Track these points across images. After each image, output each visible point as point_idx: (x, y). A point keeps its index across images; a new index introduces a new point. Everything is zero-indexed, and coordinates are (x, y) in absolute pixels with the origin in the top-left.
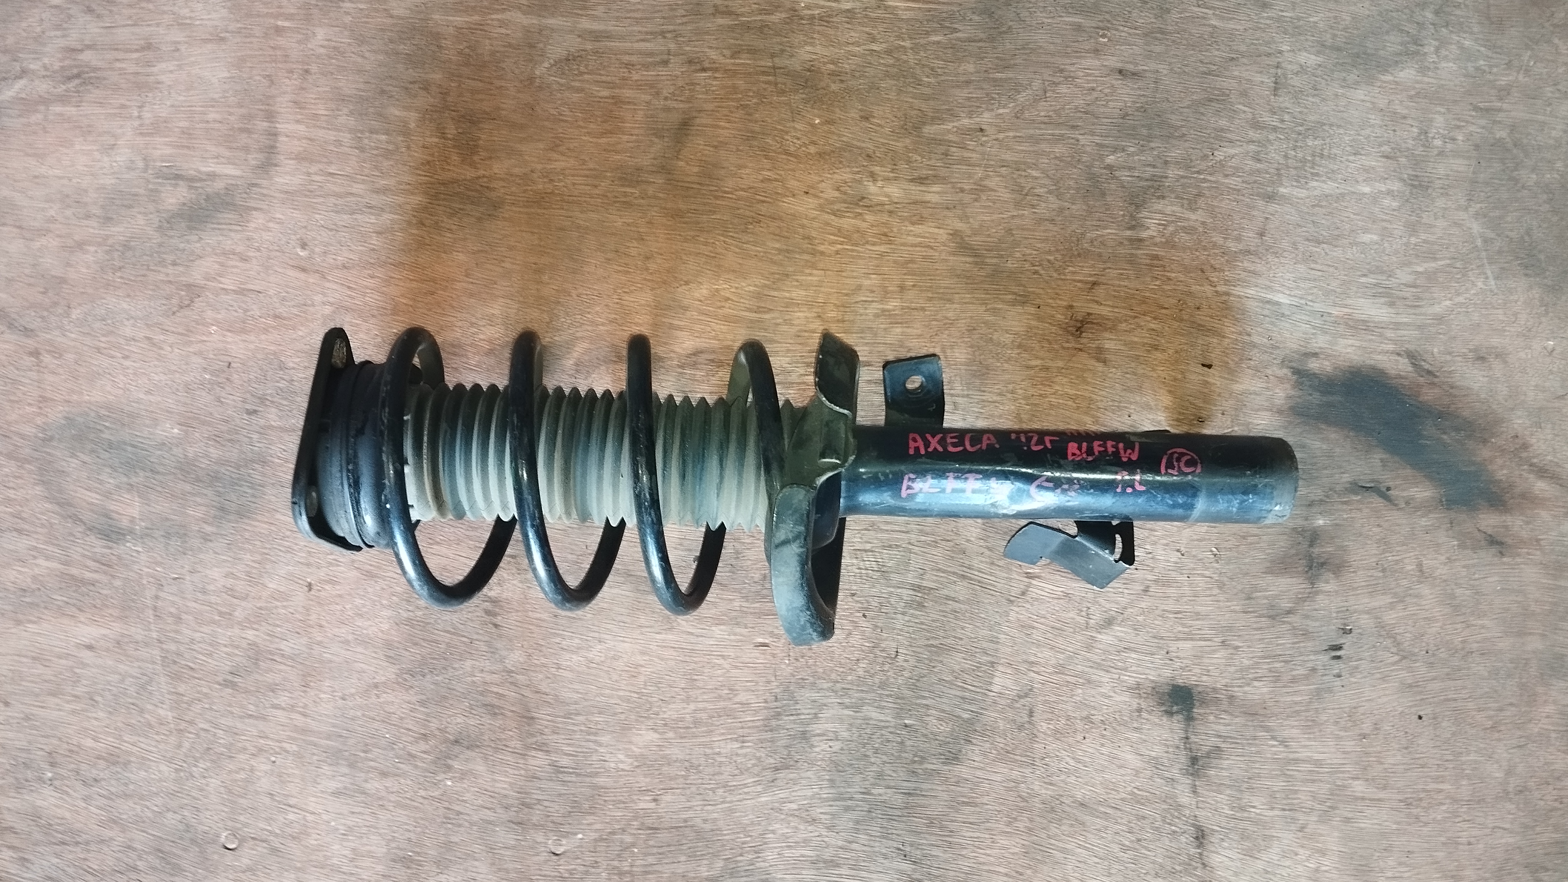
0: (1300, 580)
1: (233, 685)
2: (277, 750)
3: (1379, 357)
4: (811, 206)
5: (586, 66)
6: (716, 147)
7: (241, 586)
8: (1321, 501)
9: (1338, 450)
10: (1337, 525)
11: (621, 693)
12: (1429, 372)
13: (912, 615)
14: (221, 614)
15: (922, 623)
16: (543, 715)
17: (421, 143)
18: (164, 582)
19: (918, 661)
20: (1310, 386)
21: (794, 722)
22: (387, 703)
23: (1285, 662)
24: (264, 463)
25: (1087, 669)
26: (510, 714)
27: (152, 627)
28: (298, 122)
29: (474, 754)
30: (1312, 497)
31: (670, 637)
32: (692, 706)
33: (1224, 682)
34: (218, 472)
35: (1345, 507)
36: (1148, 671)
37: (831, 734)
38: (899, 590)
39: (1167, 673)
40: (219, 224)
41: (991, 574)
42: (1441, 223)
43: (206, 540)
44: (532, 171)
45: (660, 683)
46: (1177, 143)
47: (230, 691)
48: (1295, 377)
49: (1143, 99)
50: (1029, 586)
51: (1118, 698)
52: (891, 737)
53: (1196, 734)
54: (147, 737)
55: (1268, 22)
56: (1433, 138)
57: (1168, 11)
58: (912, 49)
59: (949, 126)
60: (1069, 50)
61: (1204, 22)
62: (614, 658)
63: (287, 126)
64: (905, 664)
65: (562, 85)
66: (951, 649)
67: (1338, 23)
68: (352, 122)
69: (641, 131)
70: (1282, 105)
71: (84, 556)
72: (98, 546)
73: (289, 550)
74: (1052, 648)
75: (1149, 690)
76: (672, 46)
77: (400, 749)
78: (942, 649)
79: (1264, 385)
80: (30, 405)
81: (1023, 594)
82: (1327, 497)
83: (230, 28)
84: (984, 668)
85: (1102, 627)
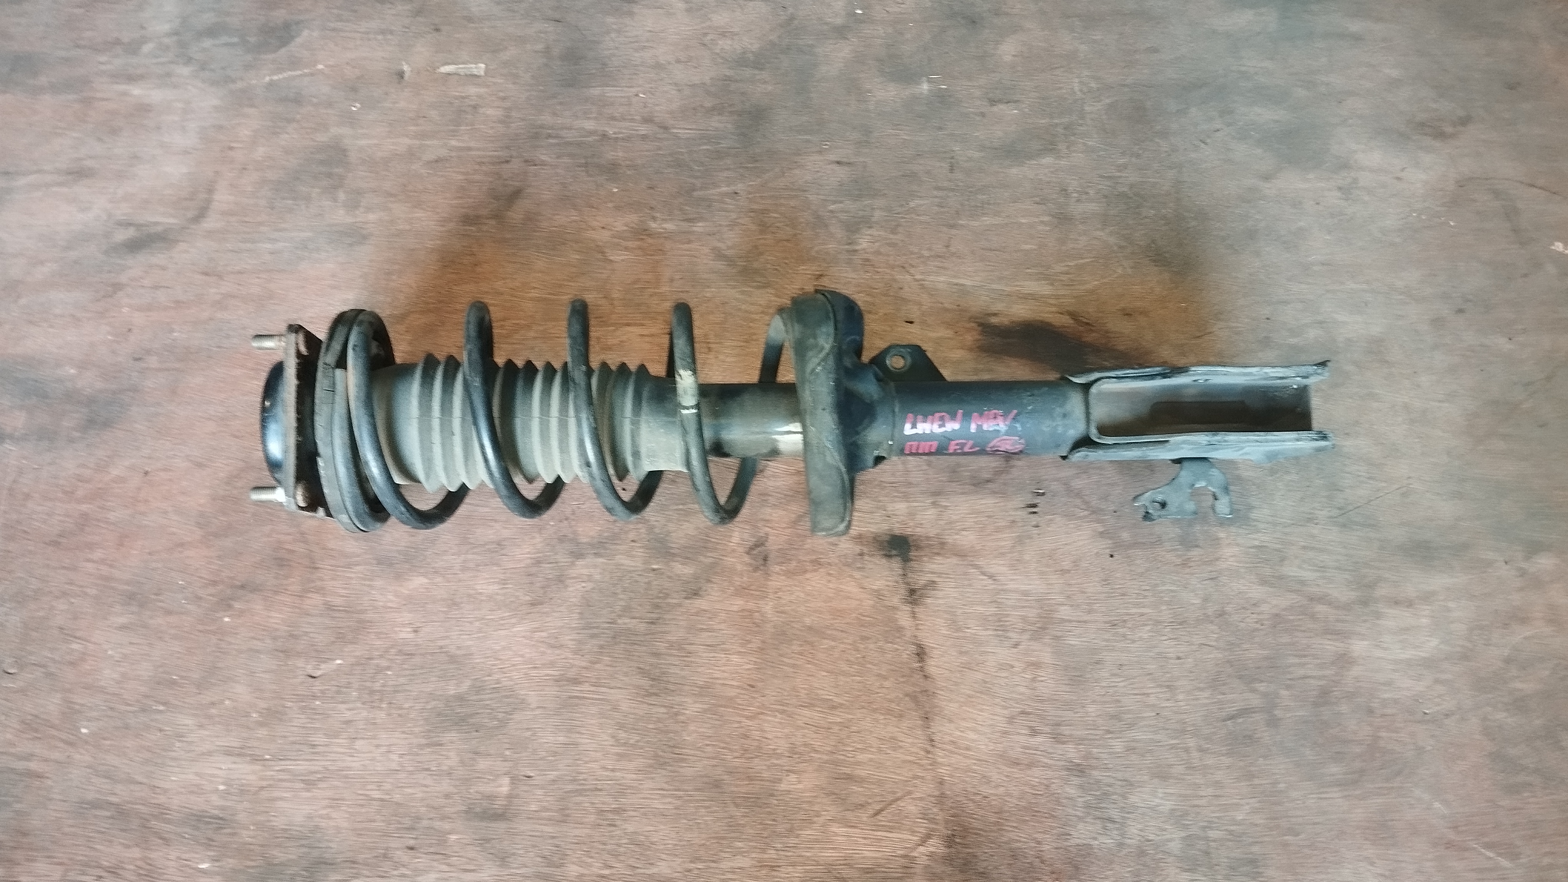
3: (1047, 315)
7: (88, 473)
12: (1087, 324)
20: (992, 333)
23: (989, 517)
24: (136, 391)
26: (295, 565)
28: (230, 194)
29: (255, 596)
33: (935, 532)
34: (96, 397)
36: (872, 526)
37: (585, 577)
39: (886, 526)
40: (152, 250)
42: (1084, 238)
43: (71, 442)
46: (881, 198)
52: (639, 578)
53: (913, 572)
55: (943, 136)
56: (1071, 193)
57: (871, 132)
58: (687, 153)
59: (711, 192)
60: (800, 152)
63: (221, 196)
67: (994, 136)
68: (270, 194)
70: (957, 178)
73: (137, 448)
75: (871, 539)
77: (190, 593)
83: (197, 147)
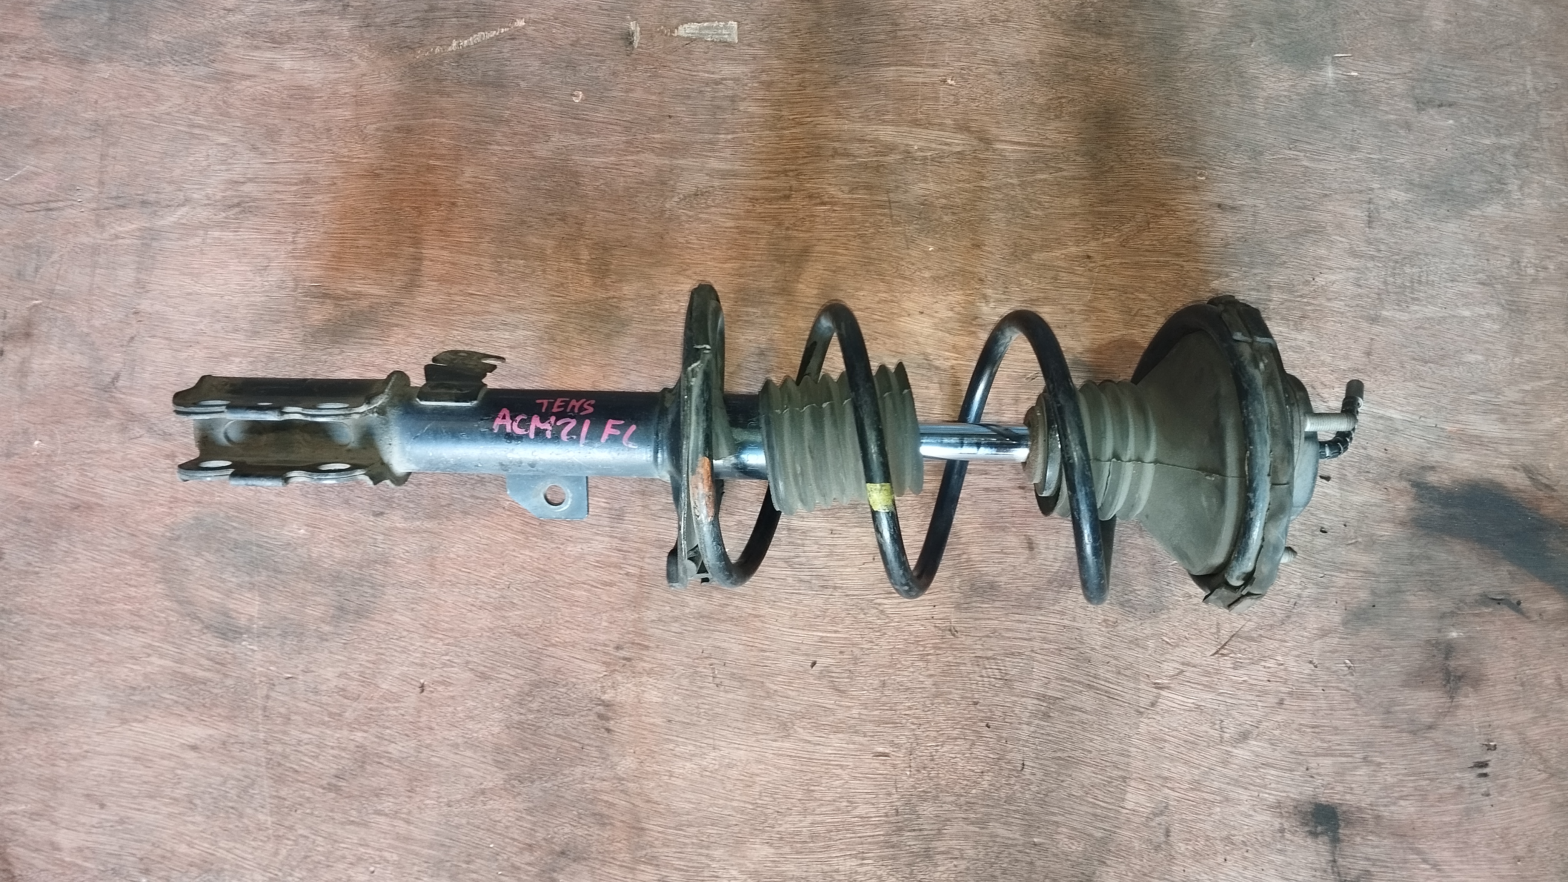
0: (1440, 694)
1: (336, 789)
2: (377, 859)
3: (1497, 471)
4: (926, 325)
5: (713, 200)
6: (834, 272)
7: (353, 687)
8: (1452, 612)
9: (1464, 562)
10: (1470, 637)
11: (735, 804)
12: (1547, 486)
13: (1038, 726)
14: (331, 715)
15: (1048, 735)
16: (653, 826)
17: (556, 268)
18: (276, 682)
19: (1046, 775)
20: (1431, 499)
21: (916, 838)
22: (493, 810)
23: (1431, 780)
24: (386, 563)
25: (1223, 786)
26: (619, 824)
27: (260, 727)
28: (442, 248)
29: (580, 867)
30: (1444, 609)
31: (787, 745)
32: (810, 819)
33: (1368, 801)
34: (340, 572)
35: (1477, 619)
36: (1288, 789)
37: (956, 853)
38: (1024, 700)
39: (1308, 790)
40: (361, 338)
41: (1118, 684)
42: (1542, 345)
43: (323, 640)
44: (660, 293)
45: (776, 793)
46: (1279, 269)
47: (333, 795)
48: (1414, 490)
49: (1242, 231)
50: (1158, 696)
51: (1260, 818)
52: (1019, 856)
53: (1343, 857)
54: (244, 843)
55: (1357, 163)
56: (1525, 267)
57: (1261, 153)
58: (1019, 185)
59: (1057, 253)
60: (1169, 187)
61: (1296, 163)
62: (730, 766)
63: (431, 251)
64: (1032, 777)
65: (690, 217)
66: (1078, 762)
67: (1423, 164)
68: (493, 248)
69: (764, 258)
70: (1378, 236)
71: (198, 654)
72: (214, 644)
73: (405, 650)
74: (1186, 763)
75: (1291, 809)
76: (794, 183)
77: (504, 860)
78: (1068, 763)
79: (1384, 497)
80: (161, 505)
81: (1153, 704)
82: (1459, 609)
83: (384, 166)
84: (1116, 783)
85: (1238, 741)
